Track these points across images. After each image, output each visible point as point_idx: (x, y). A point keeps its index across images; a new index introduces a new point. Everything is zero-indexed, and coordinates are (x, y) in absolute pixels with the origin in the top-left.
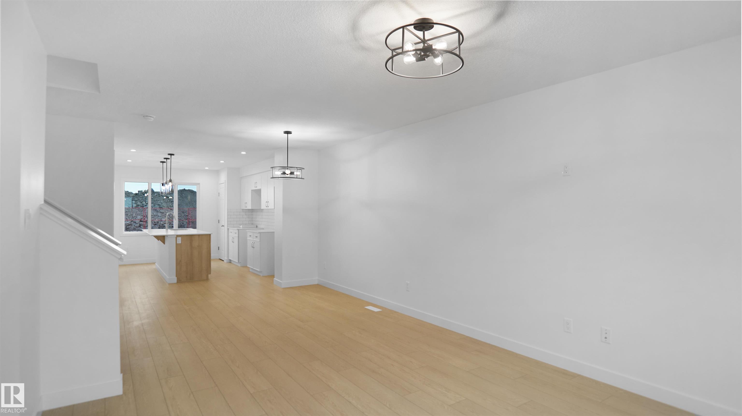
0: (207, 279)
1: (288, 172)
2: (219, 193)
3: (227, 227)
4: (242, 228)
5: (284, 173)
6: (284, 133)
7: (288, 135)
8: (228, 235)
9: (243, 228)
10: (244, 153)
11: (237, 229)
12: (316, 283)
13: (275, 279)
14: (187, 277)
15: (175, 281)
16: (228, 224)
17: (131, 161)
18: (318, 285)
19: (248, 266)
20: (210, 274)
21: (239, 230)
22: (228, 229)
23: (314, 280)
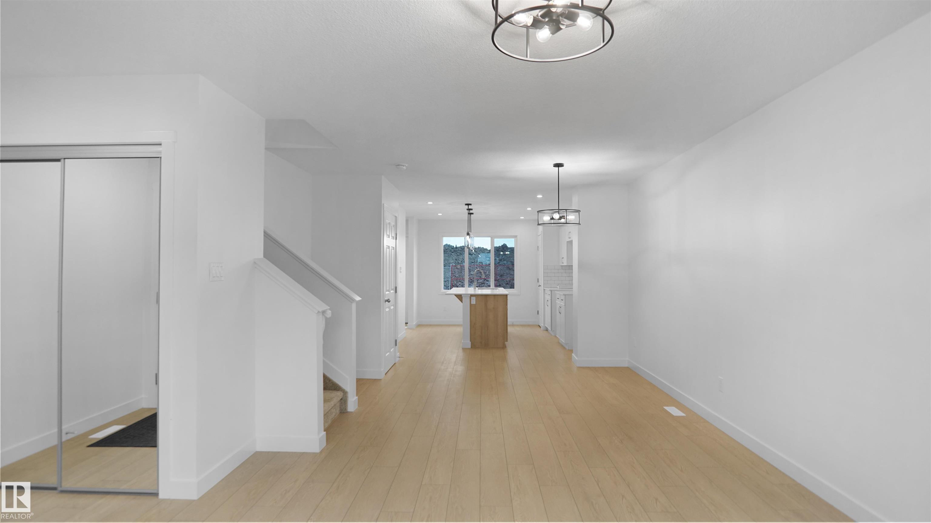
0: (504, 347)
1: (556, 216)
2: (538, 247)
3: (544, 287)
4: (558, 289)
5: (552, 219)
6: (554, 166)
7: (558, 169)
8: (545, 297)
9: (560, 289)
10: (540, 196)
11: (550, 290)
12: (626, 365)
13: (573, 354)
14: (481, 343)
15: (469, 346)
16: (544, 284)
17: (441, 214)
18: (628, 368)
19: (557, 336)
20: (507, 341)
21: (553, 292)
22: (545, 289)
23: (623, 361)
